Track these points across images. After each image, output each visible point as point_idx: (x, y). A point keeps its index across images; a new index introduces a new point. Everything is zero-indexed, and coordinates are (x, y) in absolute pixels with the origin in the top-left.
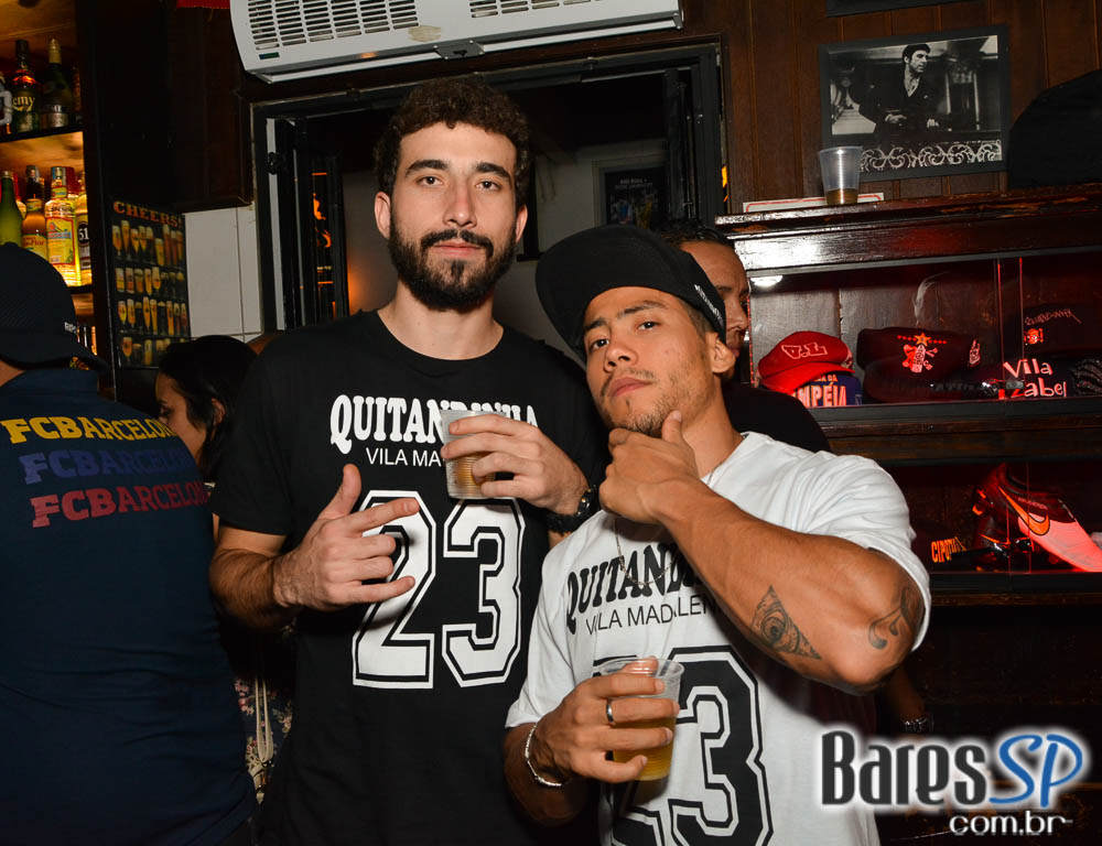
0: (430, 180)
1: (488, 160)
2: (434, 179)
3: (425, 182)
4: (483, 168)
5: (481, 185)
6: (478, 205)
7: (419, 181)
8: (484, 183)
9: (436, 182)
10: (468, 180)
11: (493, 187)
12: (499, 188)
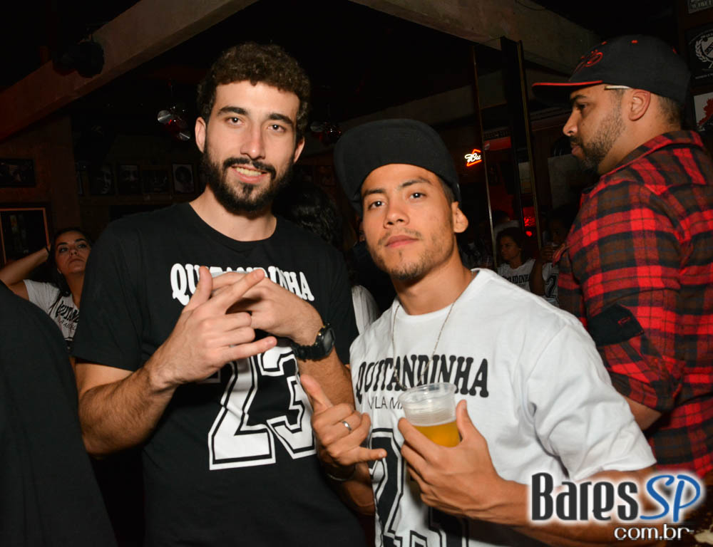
0: (235, 120)
1: (277, 111)
2: (237, 119)
3: (231, 121)
4: (273, 117)
5: (272, 128)
6: (268, 142)
7: (227, 119)
8: (274, 126)
9: (239, 123)
10: (262, 124)
11: (280, 129)
12: (285, 130)
